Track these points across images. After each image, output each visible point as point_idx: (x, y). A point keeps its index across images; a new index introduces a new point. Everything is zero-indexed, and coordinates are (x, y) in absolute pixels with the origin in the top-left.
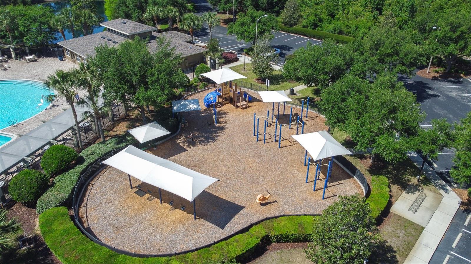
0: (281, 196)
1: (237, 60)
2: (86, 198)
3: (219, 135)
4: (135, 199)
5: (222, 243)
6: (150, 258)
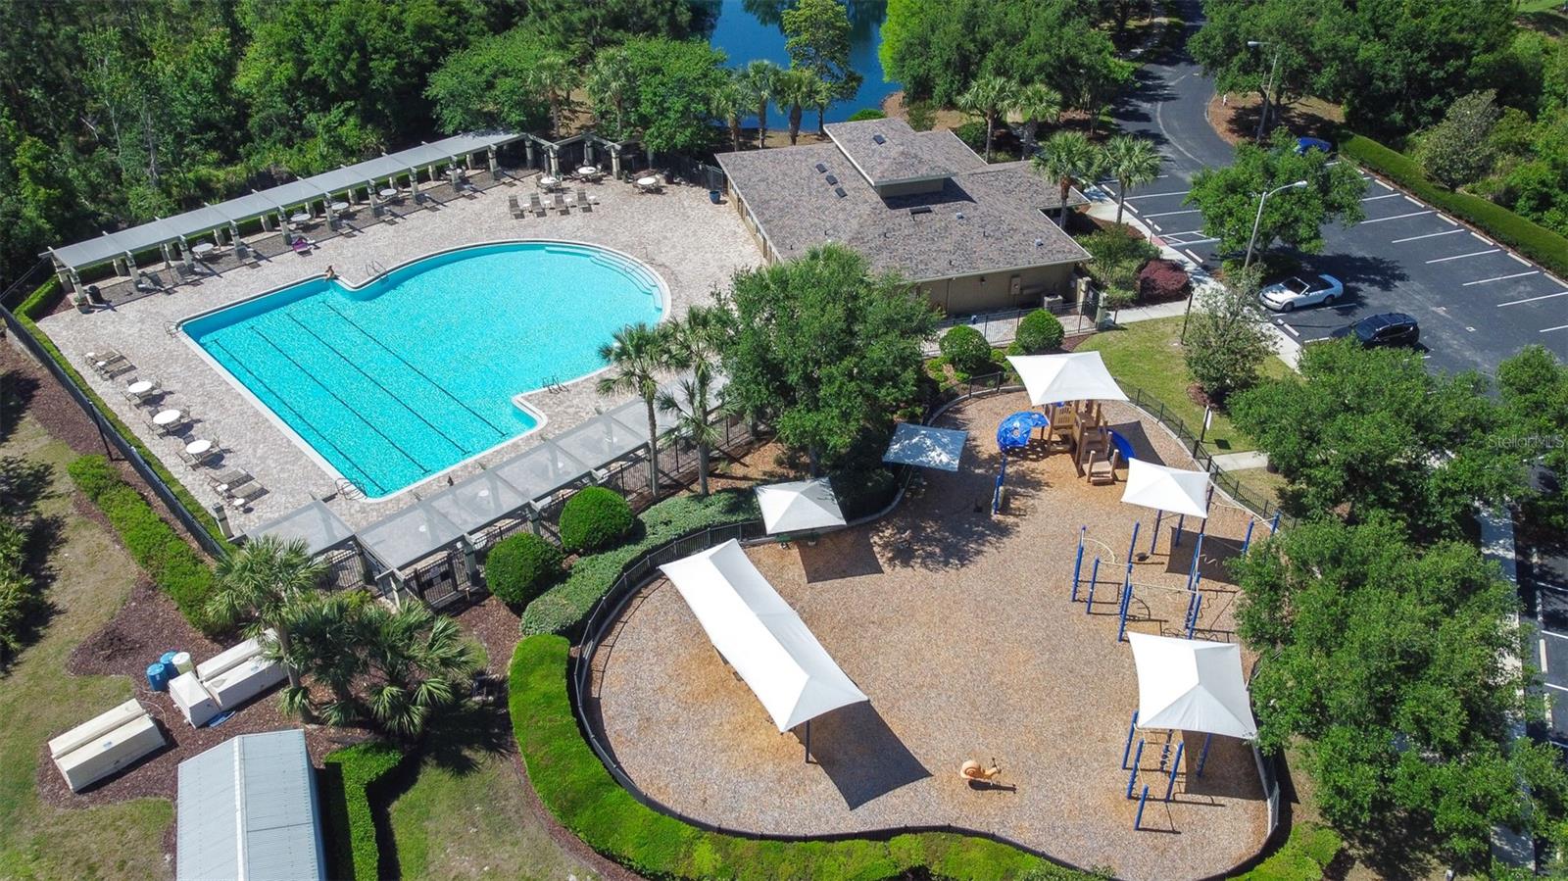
1: (1184, 292)
6: (667, 818)
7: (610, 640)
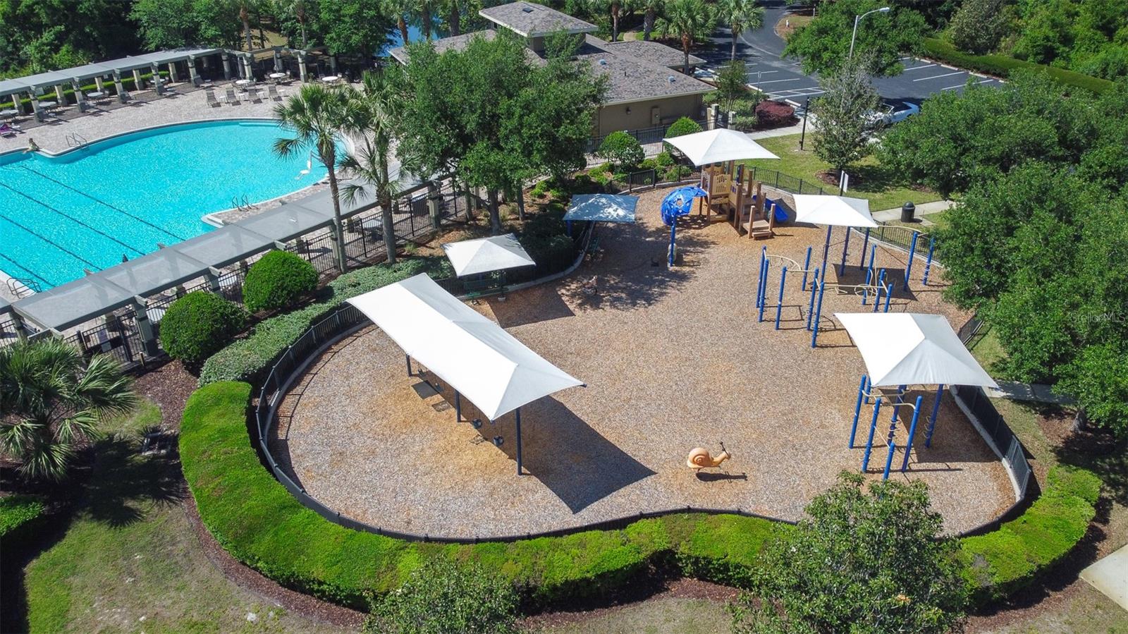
0: (763, 468)
1: (791, 121)
2: (307, 378)
3: (668, 291)
4: (407, 399)
5: (544, 542)
6: (364, 534)
7: (298, 389)
